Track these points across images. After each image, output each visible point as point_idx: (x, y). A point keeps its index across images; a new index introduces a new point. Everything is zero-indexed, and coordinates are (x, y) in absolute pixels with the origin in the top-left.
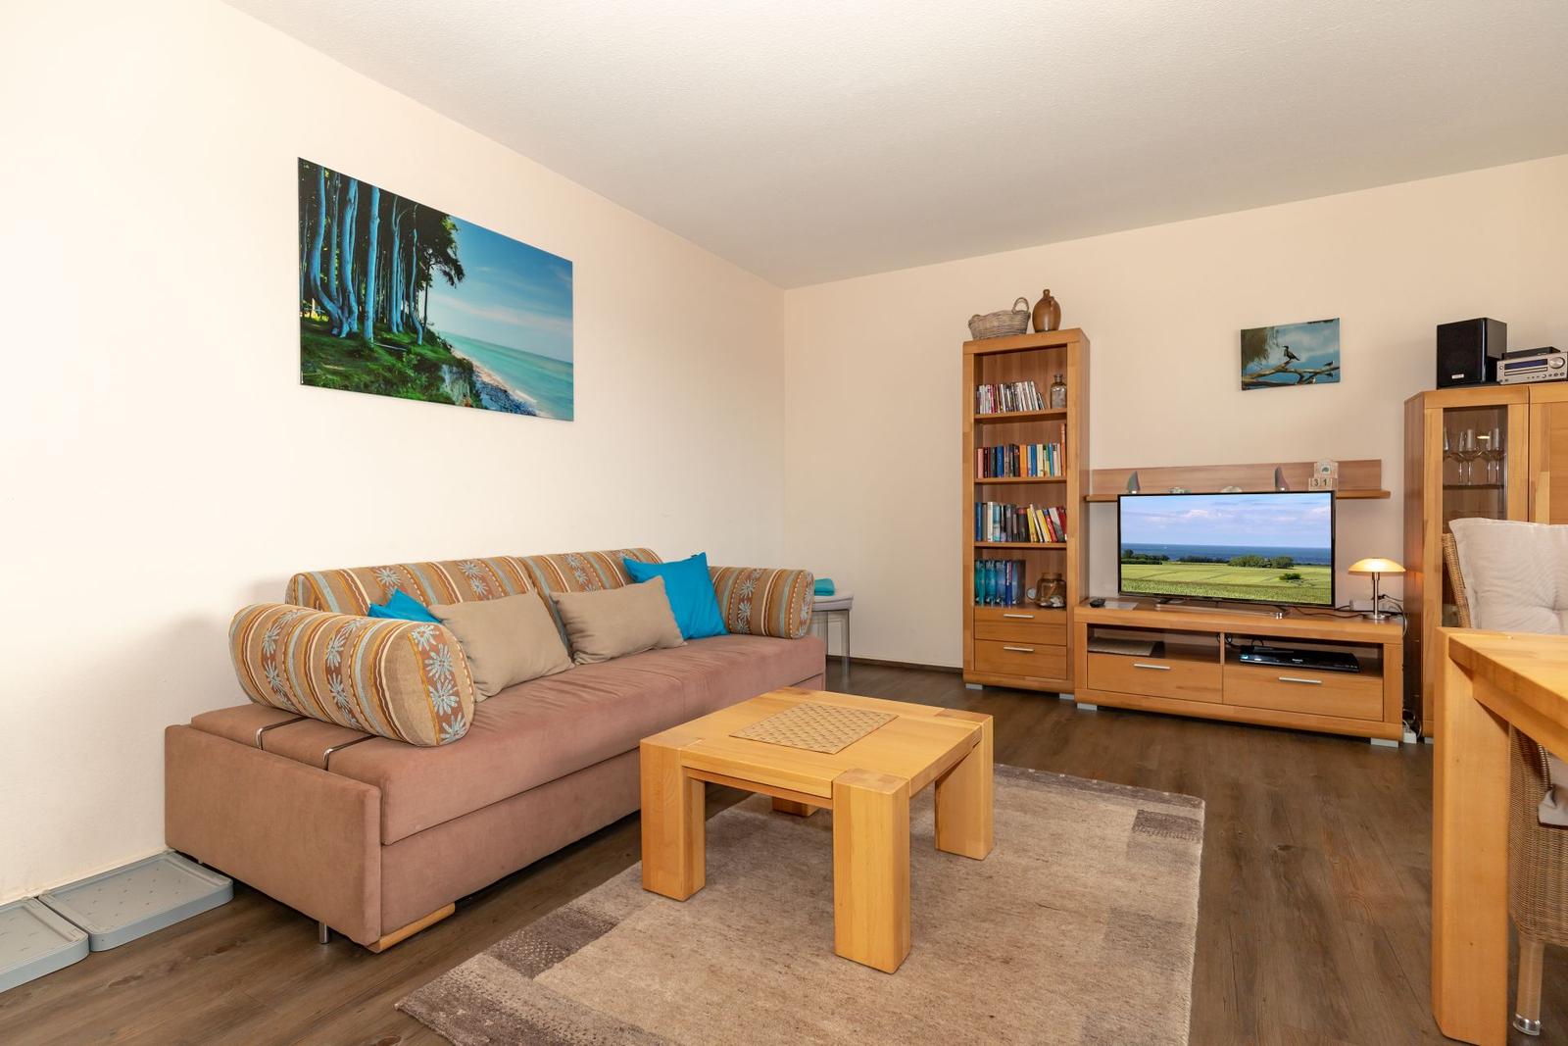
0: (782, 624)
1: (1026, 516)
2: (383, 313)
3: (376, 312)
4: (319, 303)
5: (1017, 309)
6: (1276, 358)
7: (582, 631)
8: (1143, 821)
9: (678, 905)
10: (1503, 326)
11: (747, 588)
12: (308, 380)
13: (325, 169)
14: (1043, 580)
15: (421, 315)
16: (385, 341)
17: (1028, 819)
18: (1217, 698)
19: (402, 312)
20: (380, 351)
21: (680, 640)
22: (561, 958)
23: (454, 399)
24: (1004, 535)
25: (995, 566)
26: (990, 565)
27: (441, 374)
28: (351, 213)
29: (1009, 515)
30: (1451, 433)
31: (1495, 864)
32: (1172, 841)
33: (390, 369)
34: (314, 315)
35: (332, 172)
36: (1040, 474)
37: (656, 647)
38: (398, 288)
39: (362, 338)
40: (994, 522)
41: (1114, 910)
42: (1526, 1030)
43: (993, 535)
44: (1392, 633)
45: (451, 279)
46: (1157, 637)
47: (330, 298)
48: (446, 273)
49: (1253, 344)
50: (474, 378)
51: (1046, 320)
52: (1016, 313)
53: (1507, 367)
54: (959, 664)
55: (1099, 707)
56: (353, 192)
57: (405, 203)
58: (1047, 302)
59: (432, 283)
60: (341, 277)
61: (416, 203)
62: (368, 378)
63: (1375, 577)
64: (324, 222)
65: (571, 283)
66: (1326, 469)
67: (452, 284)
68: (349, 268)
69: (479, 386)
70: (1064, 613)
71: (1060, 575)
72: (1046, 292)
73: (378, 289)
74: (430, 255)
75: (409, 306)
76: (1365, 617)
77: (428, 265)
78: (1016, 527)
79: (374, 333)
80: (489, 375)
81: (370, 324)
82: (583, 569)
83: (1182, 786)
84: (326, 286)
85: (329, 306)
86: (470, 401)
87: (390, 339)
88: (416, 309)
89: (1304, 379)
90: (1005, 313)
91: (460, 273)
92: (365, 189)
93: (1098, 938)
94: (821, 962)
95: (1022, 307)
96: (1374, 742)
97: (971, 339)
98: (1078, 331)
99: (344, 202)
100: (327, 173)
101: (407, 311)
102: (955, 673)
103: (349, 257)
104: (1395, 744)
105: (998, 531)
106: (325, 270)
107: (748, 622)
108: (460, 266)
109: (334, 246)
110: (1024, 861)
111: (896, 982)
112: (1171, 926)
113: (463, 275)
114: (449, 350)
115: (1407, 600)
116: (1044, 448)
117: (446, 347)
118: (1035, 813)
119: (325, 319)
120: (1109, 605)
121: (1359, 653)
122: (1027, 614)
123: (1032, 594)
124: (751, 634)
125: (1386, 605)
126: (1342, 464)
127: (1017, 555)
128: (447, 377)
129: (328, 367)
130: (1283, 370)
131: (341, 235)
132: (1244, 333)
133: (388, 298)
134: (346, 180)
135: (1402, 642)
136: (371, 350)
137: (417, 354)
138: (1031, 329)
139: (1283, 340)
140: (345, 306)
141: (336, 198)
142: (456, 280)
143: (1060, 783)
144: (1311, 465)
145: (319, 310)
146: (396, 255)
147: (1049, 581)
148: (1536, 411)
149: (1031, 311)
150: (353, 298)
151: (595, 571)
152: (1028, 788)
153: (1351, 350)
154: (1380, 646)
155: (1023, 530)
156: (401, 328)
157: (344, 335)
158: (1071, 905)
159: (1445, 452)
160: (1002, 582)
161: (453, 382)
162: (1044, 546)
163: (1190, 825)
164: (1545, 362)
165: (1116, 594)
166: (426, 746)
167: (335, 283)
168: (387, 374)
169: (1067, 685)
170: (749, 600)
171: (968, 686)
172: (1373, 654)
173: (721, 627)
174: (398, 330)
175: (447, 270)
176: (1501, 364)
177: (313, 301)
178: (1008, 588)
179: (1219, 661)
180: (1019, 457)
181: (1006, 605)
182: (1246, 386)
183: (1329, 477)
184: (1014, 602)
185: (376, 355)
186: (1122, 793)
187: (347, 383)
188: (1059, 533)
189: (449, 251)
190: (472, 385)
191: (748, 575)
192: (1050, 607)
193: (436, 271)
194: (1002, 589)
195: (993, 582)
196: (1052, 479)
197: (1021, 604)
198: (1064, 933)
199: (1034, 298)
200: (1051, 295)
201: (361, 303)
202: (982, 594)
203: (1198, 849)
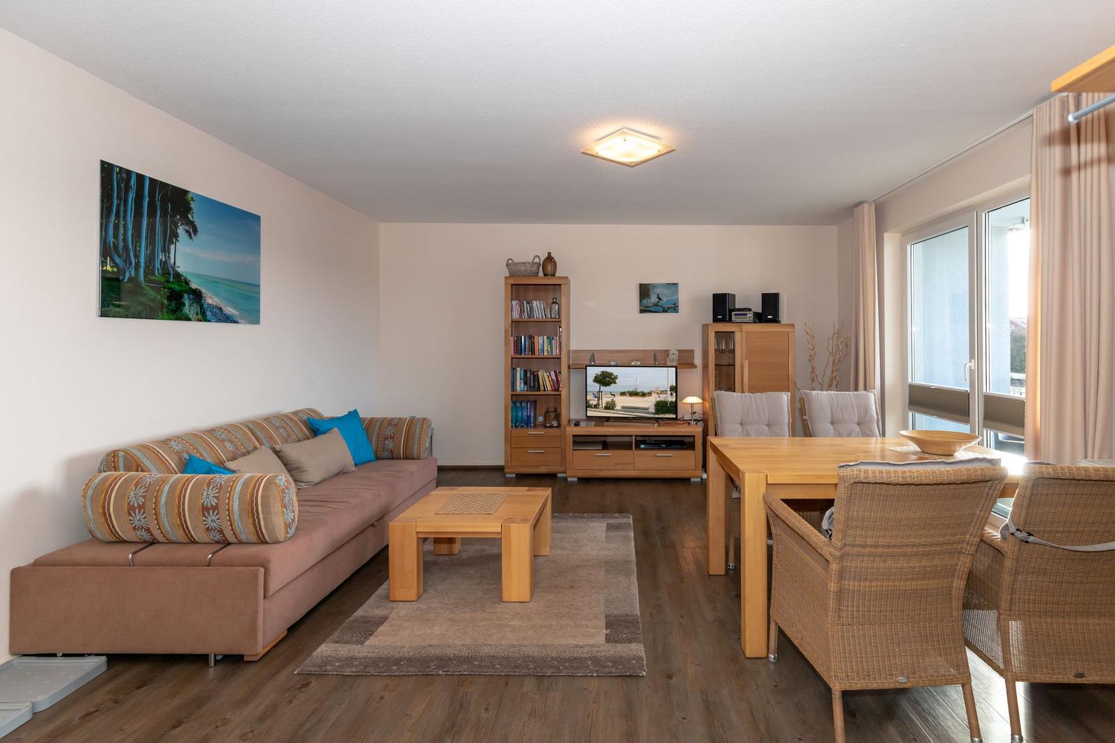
0: (415, 451)
1: (538, 375)
2: (150, 262)
3: (146, 263)
4: (112, 260)
5: (535, 261)
6: (654, 299)
7: (298, 468)
8: (610, 527)
9: (414, 603)
10: (734, 295)
11: (390, 431)
12: (104, 314)
13: (117, 166)
14: (547, 412)
15: (172, 261)
16: (150, 281)
17: (562, 535)
18: (631, 467)
19: (161, 260)
20: (148, 289)
21: (353, 468)
22: (371, 635)
23: (191, 317)
24: (526, 387)
25: (521, 405)
26: (518, 404)
27: (183, 300)
28: (132, 195)
29: (528, 375)
30: (718, 343)
31: (722, 514)
32: (622, 533)
33: (153, 300)
34: (109, 268)
35: (121, 168)
36: (546, 353)
37: (341, 473)
38: (159, 245)
39: (137, 281)
40: (521, 379)
41: (606, 562)
42: (731, 567)
43: (520, 386)
44: (697, 430)
45: (190, 235)
46: (603, 439)
47: (119, 255)
48: (187, 232)
49: (644, 290)
50: (203, 301)
51: (549, 268)
52: (534, 263)
53: (736, 315)
54: (502, 463)
55: (578, 479)
56: (133, 181)
57: (164, 186)
58: (550, 259)
59: (179, 239)
60: (125, 240)
61: (170, 185)
62: (140, 308)
63: (692, 405)
64: (115, 202)
65: (260, 230)
66: (673, 354)
67: (191, 238)
68: (130, 233)
69: (206, 306)
70: (560, 430)
71: (556, 409)
72: (549, 253)
73: (147, 246)
74: (178, 220)
75: (165, 256)
76: (689, 423)
77: (177, 227)
78: (532, 380)
79: (144, 277)
80: (212, 298)
81: (142, 270)
82: (283, 427)
83: (622, 511)
84: (116, 247)
85: (118, 260)
86: (200, 317)
87: (154, 280)
88: (169, 257)
89: (665, 311)
90: (529, 263)
91: (195, 231)
92: (140, 178)
93: (603, 572)
94: (498, 605)
95: (537, 260)
96: (692, 480)
97: (508, 275)
98: (566, 278)
99: (128, 188)
100: (118, 169)
101: (164, 259)
102: (499, 469)
103: (130, 226)
104: (699, 480)
105: (523, 384)
106: (116, 236)
107: (391, 452)
108: (195, 225)
109: (121, 219)
110: (566, 552)
111: (531, 605)
112: (627, 562)
113: (197, 231)
114: (188, 283)
115: (704, 413)
116: (547, 338)
117: (187, 283)
118: (564, 532)
119: (115, 270)
120: (583, 424)
121: (686, 440)
122: (541, 432)
123: (541, 419)
124: (392, 459)
125: (696, 417)
126: (680, 351)
127: (533, 398)
128: (187, 303)
129: (116, 303)
130: (656, 305)
131: (125, 211)
132: (641, 285)
133: (153, 251)
134: (129, 172)
135: (701, 434)
136: (142, 288)
137: (169, 288)
138: (541, 274)
139: (658, 291)
140: (127, 260)
141: (123, 185)
142: (193, 235)
143: (571, 517)
144: (668, 351)
145: (112, 264)
146: (158, 222)
147: (551, 412)
148: (744, 334)
149: (542, 263)
150: (132, 254)
151: (290, 427)
152: (558, 522)
153: (683, 298)
154: (694, 436)
155: (536, 384)
156: (160, 272)
157: (126, 280)
158: (589, 564)
159: (715, 350)
160: (525, 414)
161: (190, 306)
162: (546, 393)
163: (626, 526)
164: (746, 314)
165: (585, 418)
166: (282, 542)
167: (121, 244)
168: (152, 304)
169: (562, 469)
170: (392, 438)
171: (507, 475)
172: (692, 440)
173: (373, 457)
174: (158, 273)
175: (188, 229)
176: (733, 313)
177: (108, 259)
178: (529, 417)
179: (632, 449)
180: (534, 343)
181: (527, 427)
182: (642, 311)
183: (674, 357)
184: (532, 425)
185: (146, 292)
186: (598, 517)
187: (127, 313)
188: (557, 386)
189: (189, 216)
190: (201, 306)
191: (391, 422)
192: (551, 427)
193: (181, 231)
194: (525, 418)
195: (520, 414)
196: (552, 357)
197: (535, 426)
198: (590, 574)
199: (544, 256)
200: (552, 255)
201: (137, 256)
202: (514, 421)
203: (632, 534)
